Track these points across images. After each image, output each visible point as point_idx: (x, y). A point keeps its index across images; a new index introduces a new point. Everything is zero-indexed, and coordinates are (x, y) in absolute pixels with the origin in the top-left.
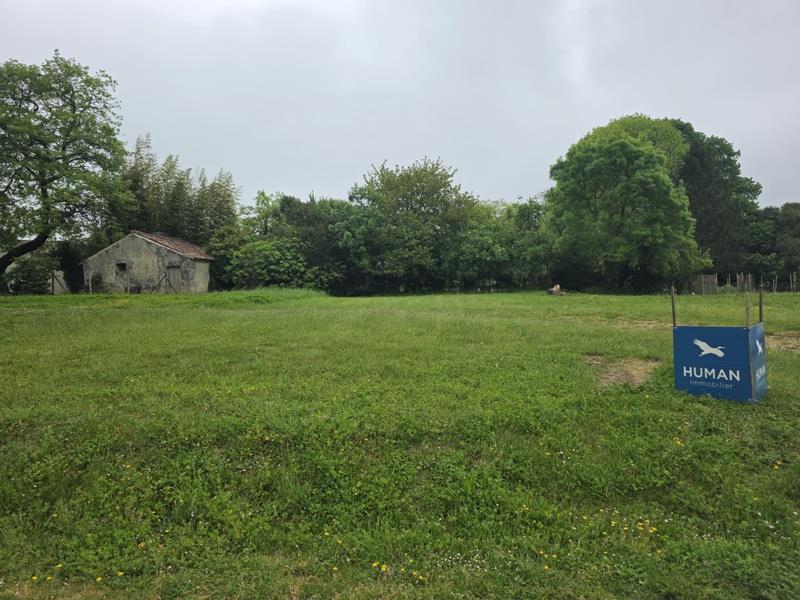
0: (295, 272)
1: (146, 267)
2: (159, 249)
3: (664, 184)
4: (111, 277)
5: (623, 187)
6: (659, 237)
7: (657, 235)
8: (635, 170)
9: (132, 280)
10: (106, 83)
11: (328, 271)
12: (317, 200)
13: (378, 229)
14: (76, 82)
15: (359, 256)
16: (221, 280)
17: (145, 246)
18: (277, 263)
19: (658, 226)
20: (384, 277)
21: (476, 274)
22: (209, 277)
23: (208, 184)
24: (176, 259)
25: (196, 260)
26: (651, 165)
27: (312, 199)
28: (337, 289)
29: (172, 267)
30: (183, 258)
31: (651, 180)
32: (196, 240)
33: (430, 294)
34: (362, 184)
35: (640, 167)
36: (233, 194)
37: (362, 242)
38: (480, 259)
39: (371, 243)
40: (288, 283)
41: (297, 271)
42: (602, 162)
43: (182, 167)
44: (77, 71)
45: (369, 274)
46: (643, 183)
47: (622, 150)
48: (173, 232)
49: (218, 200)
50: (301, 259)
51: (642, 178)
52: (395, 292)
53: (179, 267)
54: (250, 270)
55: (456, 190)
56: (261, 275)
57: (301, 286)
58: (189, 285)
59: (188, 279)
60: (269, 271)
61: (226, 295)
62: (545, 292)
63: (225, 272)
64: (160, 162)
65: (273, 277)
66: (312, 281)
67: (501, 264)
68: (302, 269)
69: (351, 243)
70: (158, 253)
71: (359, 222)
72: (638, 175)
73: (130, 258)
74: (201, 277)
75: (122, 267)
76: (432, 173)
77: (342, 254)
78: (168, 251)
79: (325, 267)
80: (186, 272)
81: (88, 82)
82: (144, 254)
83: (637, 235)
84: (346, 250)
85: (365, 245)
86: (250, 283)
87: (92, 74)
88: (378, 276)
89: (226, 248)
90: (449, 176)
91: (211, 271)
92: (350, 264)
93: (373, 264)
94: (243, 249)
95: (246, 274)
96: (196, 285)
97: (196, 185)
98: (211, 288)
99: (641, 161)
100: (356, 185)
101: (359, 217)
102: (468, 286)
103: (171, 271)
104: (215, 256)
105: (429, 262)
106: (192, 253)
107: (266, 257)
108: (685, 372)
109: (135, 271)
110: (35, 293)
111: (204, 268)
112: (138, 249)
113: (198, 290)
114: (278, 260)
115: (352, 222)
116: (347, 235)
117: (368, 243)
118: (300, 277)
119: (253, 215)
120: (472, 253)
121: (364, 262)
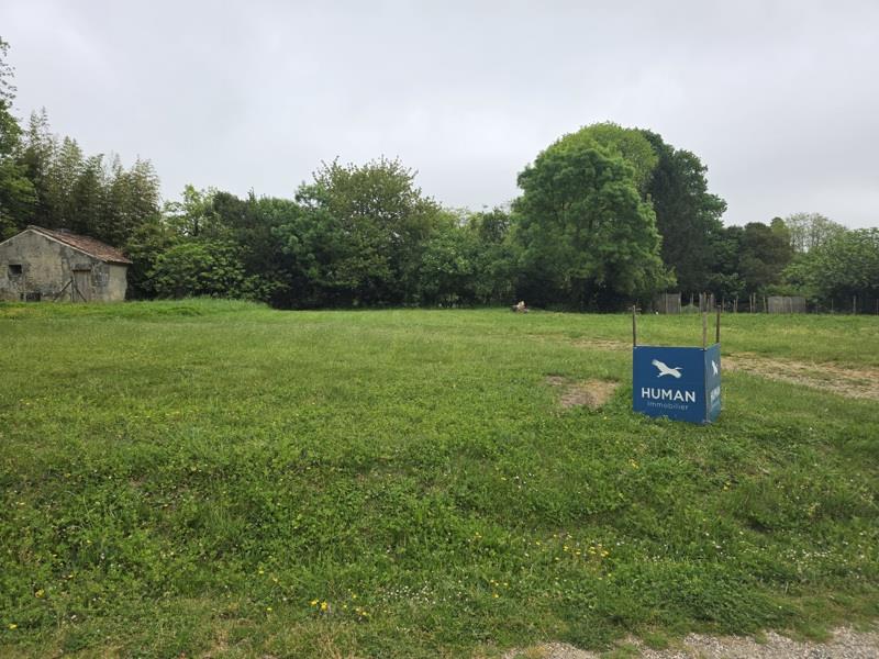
0: (231, 280)
1: (48, 270)
2: (63, 249)
3: (632, 199)
4: (3, 281)
5: (591, 200)
6: (626, 254)
7: (624, 251)
8: (603, 182)
9: (29, 285)
11: (270, 280)
12: (258, 198)
13: (329, 234)
15: (306, 265)
16: (141, 287)
17: (45, 243)
18: (210, 269)
19: (625, 242)
20: (335, 289)
21: (437, 289)
22: (126, 283)
23: (124, 173)
24: (85, 262)
25: (110, 263)
26: (618, 177)
27: (252, 198)
28: (281, 301)
29: (79, 270)
30: (94, 261)
31: (619, 193)
32: (110, 240)
33: (387, 309)
34: (311, 182)
35: (608, 178)
36: (155, 187)
37: (311, 249)
38: (441, 272)
39: (321, 250)
40: (222, 293)
41: (233, 280)
42: (571, 171)
45: (318, 285)
46: (611, 196)
47: (591, 159)
48: (81, 229)
49: (135, 194)
50: (239, 265)
51: (610, 190)
52: (348, 306)
53: (88, 271)
54: (177, 276)
55: (416, 195)
56: (190, 282)
57: (238, 297)
58: (101, 293)
59: (100, 285)
61: (147, 305)
62: (508, 309)
63: (146, 278)
65: (206, 286)
66: (252, 291)
67: (464, 278)
68: (240, 278)
69: (297, 249)
70: (62, 253)
71: (307, 226)
72: (607, 188)
73: (27, 258)
74: (116, 285)
75: (16, 269)
76: (390, 174)
77: (286, 262)
78: (75, 252)
79: (267, 276)
80: (98, 277)
83: (604, 251)
84: (292, 256)
85: (313, 252)
86: (177, 292)
88: (328, 288)
89: (148, 250)
90: (409, 178)
91: (128, 277)
92: (296, 274)
93: (324, 273)
94: (169, 251)
95: (172, 281)
96: (109, 293)
97: (110, 175)
98: (129, 296)
99: (608, 173)
100: (304, 183)
101: (306, 219)
102: (429, 301)
103: (79, 275)
104: (134, 260)
105: (386, 273)
106: (106, 254)
107: (196, 262)
108: (643, 393)
109: (33, 274)
111: (121, 272)
112: (36, 248)
113: (113, 298)
114: (211, 267)
115: (299, 225)
116: (293, 240)
117: (317, 250)
118: (238, 286)
119: (181, 213)
120: (433, 265)
121: (314, 271)
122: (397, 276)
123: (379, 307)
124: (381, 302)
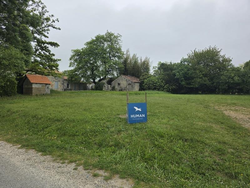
0: (161, 86)
1: (124, 84)
2: (126, 79)
4: (117, 87)
9: (121, 88)
10: (119, 37)
11: (172, 86)
13: (188, 72)
14: (112, 37)
15: (182, 81)
16: (142, 88)
17: (124, 78)
18: (156, 83)
20: (192, 88)
21: (227, 88)
22: (139, 87)
23: (143, 61)
24: (130, 82)
25: (135, 82)
27: (171, 63)
28: (174, 92)
29: (129, 84)
30: (132, 82)
32: (138, 77)
33: (209, 94)
34: (187, 57)
36: (150, 64)
37: (183, 77)
38: (228, 82)
39: (186, 77)
40: (158, 90)
43: (137, 57)
44: (112, 34)
45: (185, 87)
48: (133, 75)
49: (146, 66)
50: (164, 82)
53: (131, 84)
54: (149, 85)
56: (151, 87)
57: (163, 90)
58: (133, 89)
60: (154, 85)
63: (143, 86)
64: (131, 56)
65: (155, 87)
66: (167, 89)
67: (238, 84)
68: (163, 85)
69: (178, 77)
70: (126, 81)
71: (183, 70)
73: (121, 82)
74: (137, 87)
75: (119, 84)
76: (212, 51)
78: (129, 80)
79: (171, 84)
80: (132, 86)
81: (115, 37)
82: (124, 81)
84: (178, 79)
85: (183, 78)
86: (149, 89)
87: (116, 35)
88: (189, 87)
89: (144, 79)
91: (140, 86)
92: (180, 84)
93: (188, 84)
94: (148, 79)
95: (147, 87)
97: (139, 61)
98: (140, 90)
101: (182, 68)
102: (226, 92)
104: (141, 81)
105: (208, 83)
106: (135, 80)
107: (153, 82)
109: (121, 85)
110: (100, 90)
111: (138, 84)
112: (122, 80)
113: (136, 90)
115: (180, 70)
116: (178, 75)
117: (185, 77)
118: (163, 87)
119: (157, 69)
120: (225, 80)
121: (183, 83)
122: (213, 83)
123: (206, 94)
124: (206, 92)
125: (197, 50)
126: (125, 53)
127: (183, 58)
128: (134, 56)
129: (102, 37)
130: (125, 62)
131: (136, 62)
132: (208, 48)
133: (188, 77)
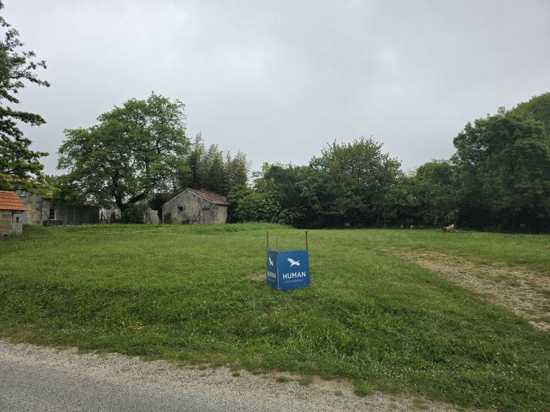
1: (193, 209)
2: (199, 198)
3: (541, 150)
4: (175, 215)
5: (506, 152)
6: (539, 189)
7: (537, 187)
8: (515, 139)
9: (185, 216)
10: (179, 106)
11: (294, 211)
12: (293, 167)
13: (325, 185)
14: (164, 106)
15: (313, 202)
16: (232, 218)
17: (192, 197)
18: (263, 207)
19: (537, 181)
20: (334, 216)
21: (396, 215)
22: (226, 215)
23: (232, 159)
24: (207, 205)
25: (218, 205)
26: (528, 135)
27: (290, 167)
28: (299, 224)
29: (205, 209)
30: (211, 204)
31: (527, 146)
32: (223, 193)
33: (364, 228)
34: (320, 156)
35: (518, 137)
36: (246, 165)
37: (315, 194)
38: (398, 205)
39: (321, 194)
40: (268, 220)
41: (275, 212)
42: (489, 134)
43: (219, 150)
44: (164, 101)
45: (321, 214)
46: (521, 149)
47: (504, 124)
48: (211, 188)
49: (238, 169)
50: (278, 204)
51: (520, 145)
52: (342, 227)
53: (209, 209)
54: (248, 211)
55: (386, 157)
56: (254, 214)
57: (277, 222)
58: (214, 220)
59: (213, 216)
60: (259, 212)
61: (238, 225)
63: (235, 212)
64: (207, 148)
65: (258, 215)
66: (284, 218)
67: (415, 209)
68: (278, 211)
69: (307, 194)
70: (199, 201)
71: (314, 180)
72: (518, 143)
73: (185, 204)
74: (222, 215)
75: (181, 209)
76: (366, 147)
77: (304, 201)
78: (204, 200)
79: (293, 209)
80: (213, 212)
81: (169, 106)
82: (192, 201)
83: (520, 188)
84: (305, 199)
85: (316, 195)
86: (249, 218)
87: (172, 102)
88: (327, 215)
89: (237, 198)
90: (378, 148)
91: (228, 211)
92: (309, 208)
93: (324, 208)
94: (245, 198)
95: (245, 214)
96: (218, 220)
97: (225, 161)
98: (228, 221)
99: (517, 132)
101: (314, 177)
102: (393, 224)
103: (205, 211)
104: (231, 203)
105: (362, 206)
106: (218, 200)
107: (257, 203)
109: (187, 211)
110: (137, 223)
111: (224, 209)
112: (188, 199)
113: (219, 222)
114: (264, 205)
115: (309, 181)
116: (305, 190)
117: (319, 194)
118: (277, 216)
119: (260, 177)
120: (392, 201)
121: (317, 206)
122: (371, 208)
123: (359, 228)
124: (359, 224)
125: (339, 144)
126: (192, 141)
127: (314, 157)
128: (213, 148)
129: (141, 105)
130: (193, 160)
131: (217, 162)
132: (359, 141)
133: (325, 196)
